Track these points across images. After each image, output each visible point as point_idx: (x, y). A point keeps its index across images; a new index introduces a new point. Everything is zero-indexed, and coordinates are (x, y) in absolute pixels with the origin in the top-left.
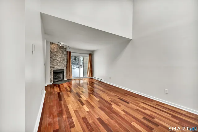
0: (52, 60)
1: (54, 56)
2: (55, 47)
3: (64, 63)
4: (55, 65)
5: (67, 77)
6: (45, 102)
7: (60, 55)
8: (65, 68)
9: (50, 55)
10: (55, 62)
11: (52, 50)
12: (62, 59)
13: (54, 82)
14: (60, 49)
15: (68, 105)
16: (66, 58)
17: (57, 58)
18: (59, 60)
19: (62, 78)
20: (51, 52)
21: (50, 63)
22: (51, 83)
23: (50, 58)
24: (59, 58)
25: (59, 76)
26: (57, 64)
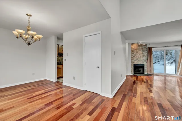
0: (133, 57)
1: (134, 54)
2: (135, 46)
3: (144, 58)
4: (135, 61)
5: (147, 71)
6: (124, 82)
7: (140, 52)
8: (145, 63)
9: (131, 53)
10: (135, 58)
11: (132, 49)
12: (141, 55)
13: (134, 74)
14: (139, 47)
15: (138, 88)
16: (146, 53)
17: (137, 55)
18: (139, 56)
19: (142, 71)
20: (132, 51)
21: (131, 59)
22: (132, 74)
23: (131, 55)
24: (139, 54)
25: (139, 69)
26: (137, 60)
